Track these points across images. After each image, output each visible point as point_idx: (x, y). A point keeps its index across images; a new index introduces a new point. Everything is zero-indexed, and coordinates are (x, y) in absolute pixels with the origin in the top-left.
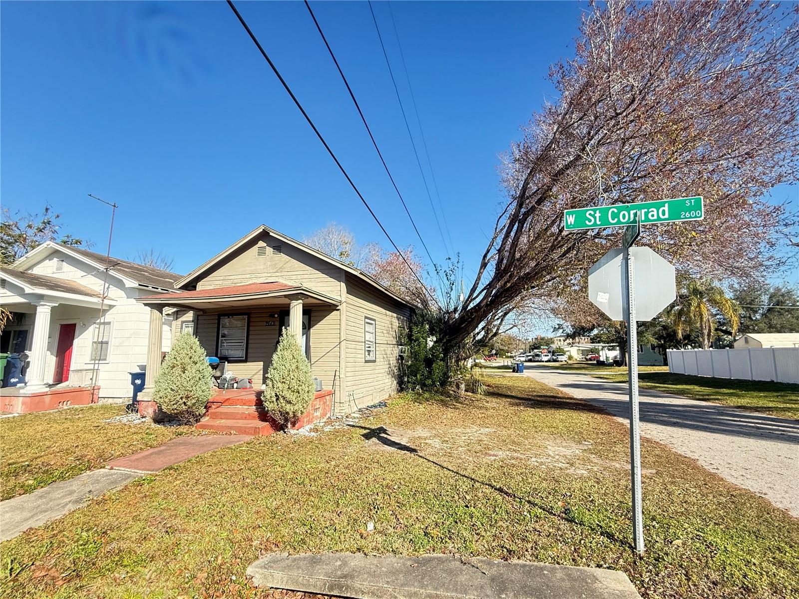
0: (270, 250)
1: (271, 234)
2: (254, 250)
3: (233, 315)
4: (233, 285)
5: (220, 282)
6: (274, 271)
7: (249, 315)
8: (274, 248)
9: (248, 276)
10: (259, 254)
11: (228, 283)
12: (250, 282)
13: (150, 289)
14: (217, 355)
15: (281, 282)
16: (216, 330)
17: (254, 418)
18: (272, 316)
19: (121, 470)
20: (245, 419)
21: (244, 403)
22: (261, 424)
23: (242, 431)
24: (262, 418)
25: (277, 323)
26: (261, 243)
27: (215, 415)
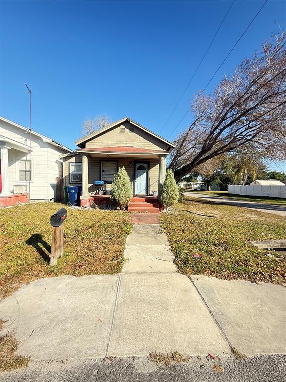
0: (127, 130)
1: (131, 122)
2: (119, 129)
3: (108, 161)
5: (100, 144)
6: (130, 141)
7: (117, 161)
8: (129, 130)
9: (116, 142)
10: (121, 132)
12: (117, 146)
13: (54, 144)
14: (100, 180)
15: (135, 147)
16: (99, 168)
17: (150, 207)
18: (131, 163)
19: (143, 225)
20: (147, 207)
21: (140, 201)
22: (159, 209)
23: (150, 211)
24: (155, 206)
25: (133, 166)
26: (122, 126)
27: (131, 205)
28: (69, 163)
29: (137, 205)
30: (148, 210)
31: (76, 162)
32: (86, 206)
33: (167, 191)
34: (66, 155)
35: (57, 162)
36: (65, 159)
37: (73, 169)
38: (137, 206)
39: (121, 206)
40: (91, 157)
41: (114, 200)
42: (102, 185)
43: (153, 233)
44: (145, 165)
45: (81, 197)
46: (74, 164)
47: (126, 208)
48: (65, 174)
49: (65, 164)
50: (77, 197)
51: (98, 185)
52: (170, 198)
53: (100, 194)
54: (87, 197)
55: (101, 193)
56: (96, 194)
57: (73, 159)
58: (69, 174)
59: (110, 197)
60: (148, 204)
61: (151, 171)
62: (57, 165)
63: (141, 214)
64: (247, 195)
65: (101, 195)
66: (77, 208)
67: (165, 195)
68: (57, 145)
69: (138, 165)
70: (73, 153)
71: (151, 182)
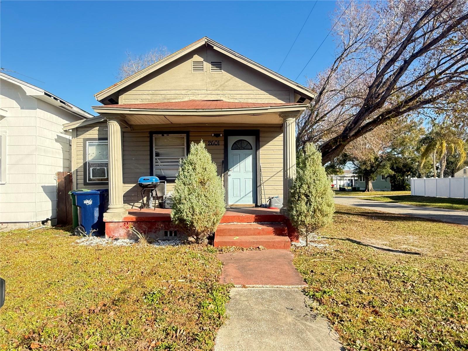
0: (207, 66)
1: (215, 48)
2: (188, 64)
3: (168, 133)
4: (166, 101)
5: (149, 97)
6: (214, 88)
7: (188, 133)
8: (213, 64)
9: (183, 92)
10: (195, 69)
11: (158, 99)
12: (186, 99)
13: (51, 100)
14: (151, 174)
15: (225, 100)
16: (148, 148)
17: (268, 233)
18: (217, 135)
19: (259, 287)
20: (259, 234)
21: (241, 220)
22: (287, 239)
23: (269, 245)
24: (279, 233)
25: (222, 143)
26: (197, 58)
27: (222, 232)
28: (85, 140)
29: (236, 230)
30: (262, 243)
31: (100, 139)
32: (116, 235)
33: (307, 196)
34: (77, 124)
35: (59, 139)
36: (77, 131)
37: (92, 153)
38: (237, 232)
39: (197, 234)
40: (131, 126)
41: (182, 220)
42: (155, 186)
43: (290, 319)
44: (250, 139)
45: (105, 214)
46: (97, 142)
47: (211, 239)
48: (76, 164)
49: (77, 143)
50: (96, 214)
51: (146, 186)
52: (314, 212)
53: (151, 205)
54: (119, 214)
55: (152, 203)
56: (141, 208)
57: (94, 133)
58: (85, 164)
59: (172, 213)
60: (260, 227)
61: (263, 151)
62: (59, 146)
63: (246, 253)
64: (453, 197)
65: (153, 208)
66: (97, 240)
67: (302, 206)
68: (58, 103)
69: (232, 140)
70: (92, 119)
71: (264, 175)
